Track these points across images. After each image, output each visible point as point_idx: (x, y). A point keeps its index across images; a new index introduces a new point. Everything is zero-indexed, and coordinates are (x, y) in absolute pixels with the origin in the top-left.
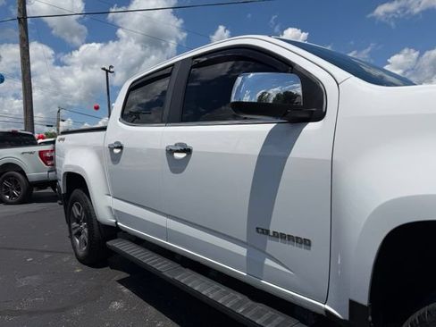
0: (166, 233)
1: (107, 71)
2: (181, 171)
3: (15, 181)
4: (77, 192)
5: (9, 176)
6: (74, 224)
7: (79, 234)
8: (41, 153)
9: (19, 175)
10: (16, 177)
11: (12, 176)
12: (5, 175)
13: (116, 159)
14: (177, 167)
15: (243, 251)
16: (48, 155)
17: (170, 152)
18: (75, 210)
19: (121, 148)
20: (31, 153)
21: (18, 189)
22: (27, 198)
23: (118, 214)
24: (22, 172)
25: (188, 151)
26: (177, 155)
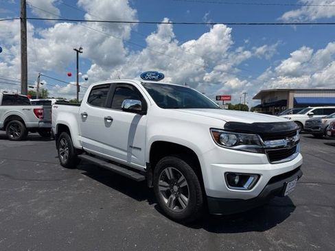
1: (78, 52)
2: (109, 127)
3: (17, 126)
4: (64, 133)
5: (13, 123)
6: (61, 149)
7: (63, 154)
8: (35, 110)
9: (20, 122)
10: (18, 124)
11: (16, 123)
12: (11, 122)
13: (84, 120)
14: (108, 125)
15: (126, 154)
16: (39, 111)
17: (106, 119)
18: (62, 142)
19: (86, 115)
20: (29, 110)
21: (19, 132)
22: (24, 138)
23: (83, 144)
24: (22, 121)
25: (112, 120)
26: (108, 121)
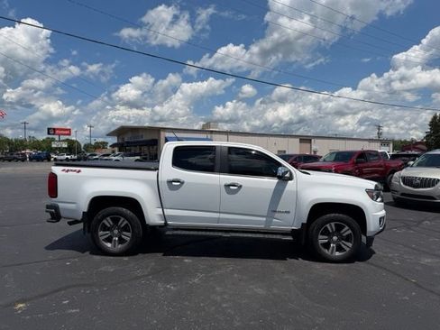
0: (219, 220)
2: (235, 193)
6: (101, 232)
7: (110, 238)
14: (232, 192)
15: (263, 219)
17: (227, 186)
18: (107, 222)
19: (180, 182)
25: (240, 186)
